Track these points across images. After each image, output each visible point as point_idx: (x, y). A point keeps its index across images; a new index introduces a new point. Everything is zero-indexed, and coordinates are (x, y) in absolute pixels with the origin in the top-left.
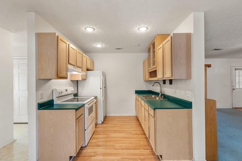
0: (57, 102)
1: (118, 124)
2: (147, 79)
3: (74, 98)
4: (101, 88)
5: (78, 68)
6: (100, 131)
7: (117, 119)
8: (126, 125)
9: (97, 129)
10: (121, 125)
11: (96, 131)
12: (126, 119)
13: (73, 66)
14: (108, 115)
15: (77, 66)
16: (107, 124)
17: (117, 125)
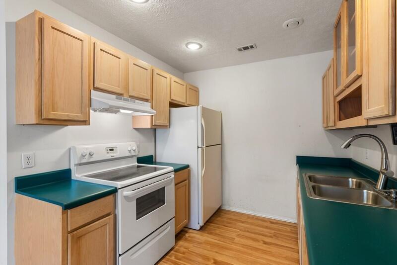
0: (77, 175)
1: (237, 239)
2: (331, 123)
3: (138, 167)
4: (198, 147)
5: (137, 101)
6: (184, 253)
7: (242, 222)
8: (257, 249)
9: (181, 243)
10: (243, 245)
11: (176, 251)
12: (265, 230)
13: (114, 96)
14: (226, 208)
15: (131, 97)
16: (211, 234)
17: (233, 246)
